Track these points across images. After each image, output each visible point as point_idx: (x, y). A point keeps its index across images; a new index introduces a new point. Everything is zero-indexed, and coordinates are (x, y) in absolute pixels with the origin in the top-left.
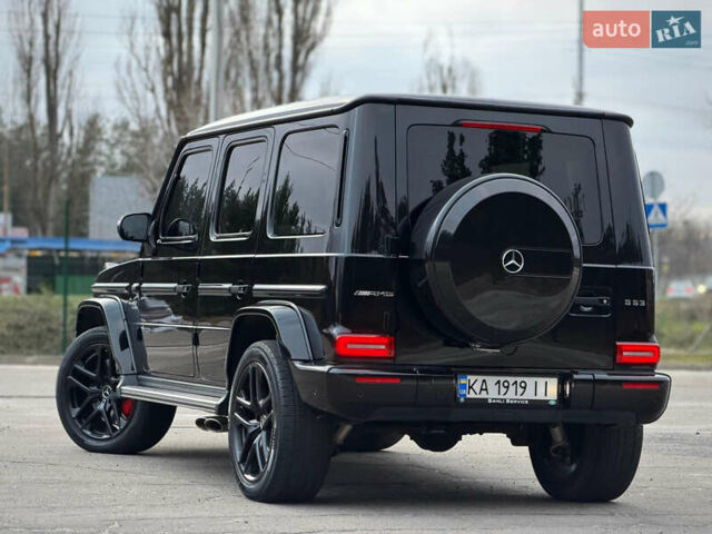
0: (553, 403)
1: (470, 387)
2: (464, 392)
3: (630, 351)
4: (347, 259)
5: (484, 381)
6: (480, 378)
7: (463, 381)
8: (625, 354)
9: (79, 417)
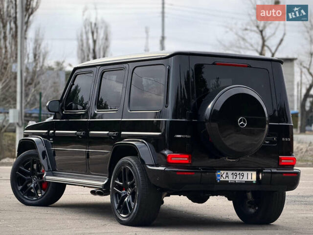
0: (254, 182)
1: (222, 176)
2: (219, 178)
3: (284, 160)
4: (171, 121)
5: (227, 173)
6: (226, 172)
7: (219, 173)
8: (283, 161)
9: (22, 190)
